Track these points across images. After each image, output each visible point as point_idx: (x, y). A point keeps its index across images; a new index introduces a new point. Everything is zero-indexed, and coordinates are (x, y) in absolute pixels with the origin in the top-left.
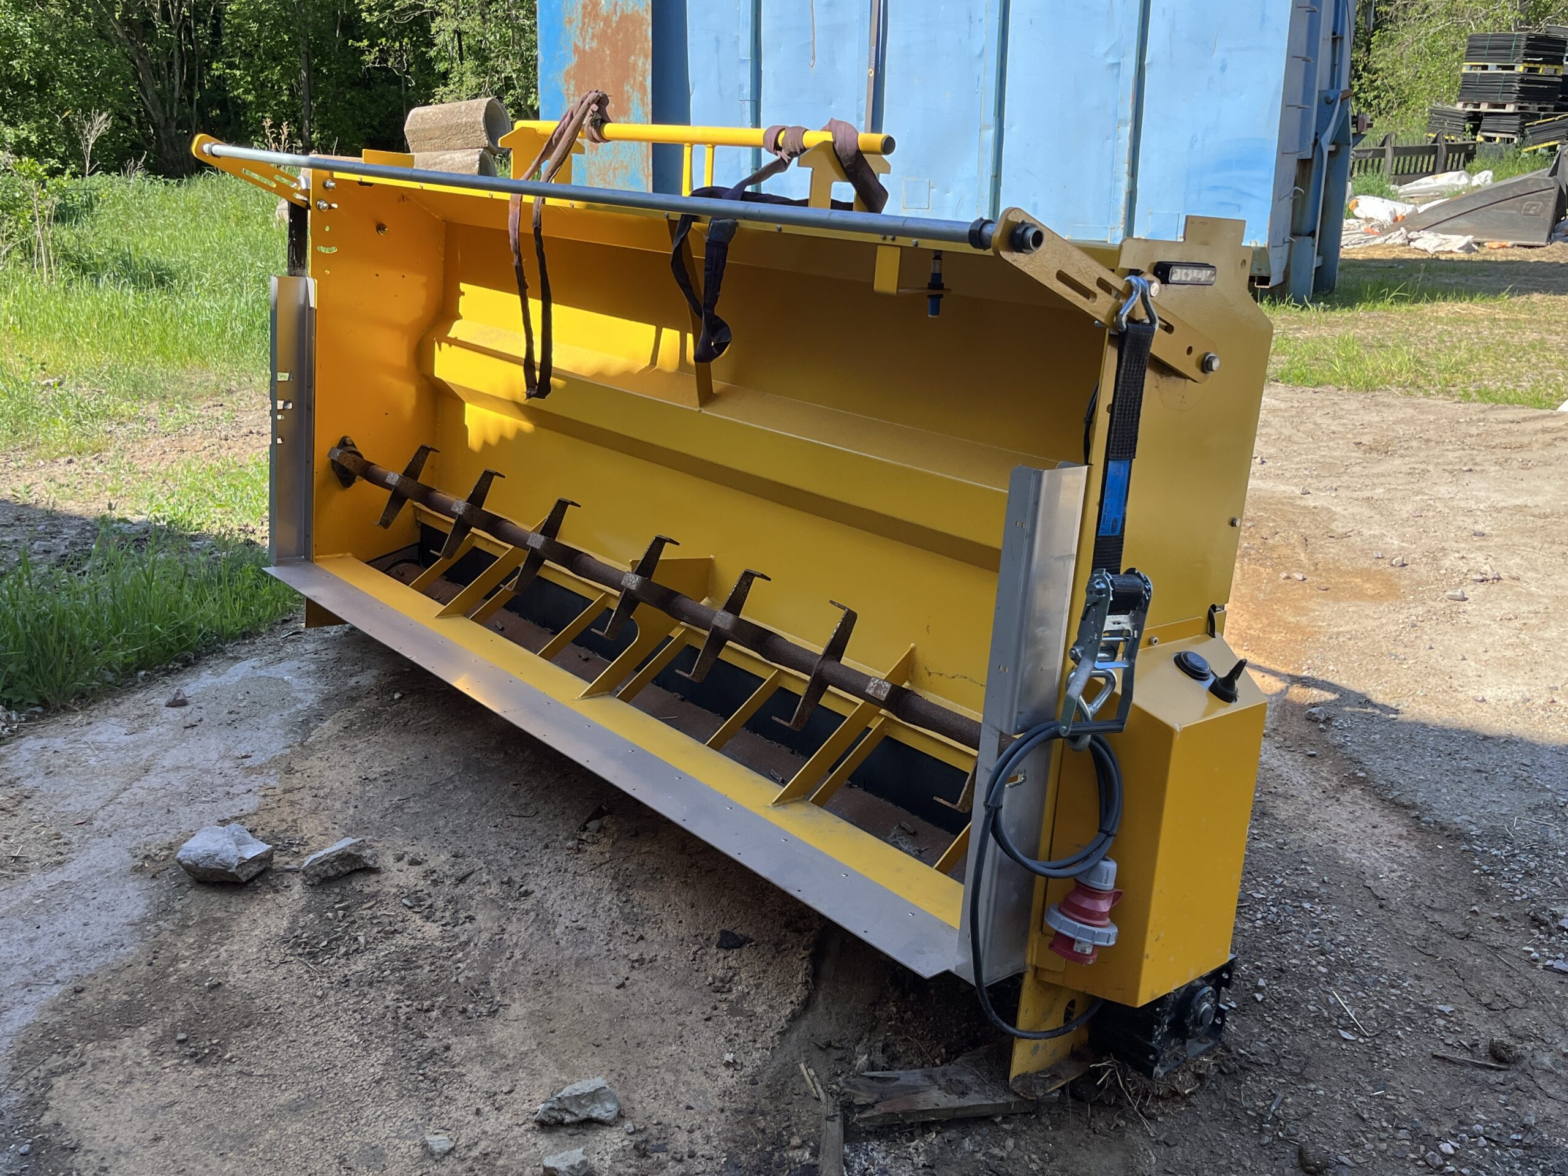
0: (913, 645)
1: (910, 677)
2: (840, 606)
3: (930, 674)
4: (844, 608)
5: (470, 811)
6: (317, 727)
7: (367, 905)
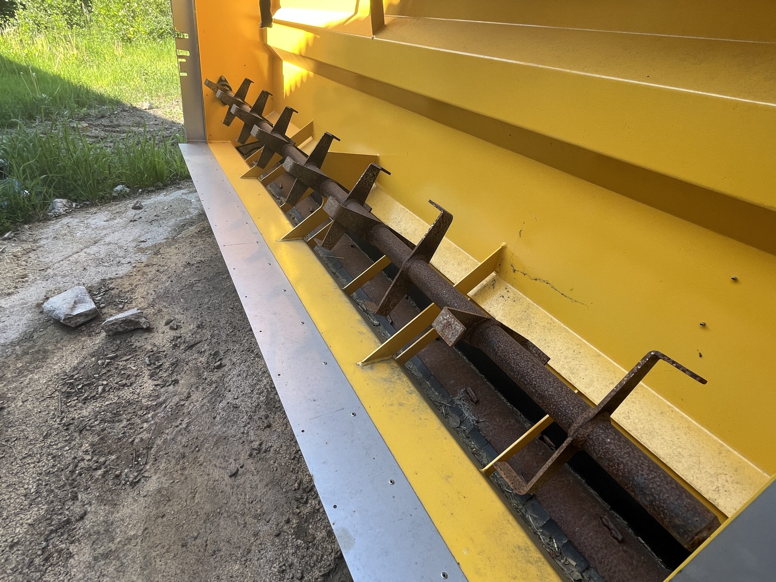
0: (504, 244)
1: (498, 269)
2: (437, 207)
3: (514, 271)
4: (440, 209)
5: (225, 295)
6: (187, 228)
7: (125, 358)
